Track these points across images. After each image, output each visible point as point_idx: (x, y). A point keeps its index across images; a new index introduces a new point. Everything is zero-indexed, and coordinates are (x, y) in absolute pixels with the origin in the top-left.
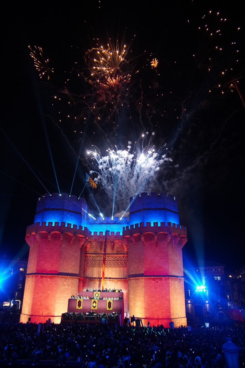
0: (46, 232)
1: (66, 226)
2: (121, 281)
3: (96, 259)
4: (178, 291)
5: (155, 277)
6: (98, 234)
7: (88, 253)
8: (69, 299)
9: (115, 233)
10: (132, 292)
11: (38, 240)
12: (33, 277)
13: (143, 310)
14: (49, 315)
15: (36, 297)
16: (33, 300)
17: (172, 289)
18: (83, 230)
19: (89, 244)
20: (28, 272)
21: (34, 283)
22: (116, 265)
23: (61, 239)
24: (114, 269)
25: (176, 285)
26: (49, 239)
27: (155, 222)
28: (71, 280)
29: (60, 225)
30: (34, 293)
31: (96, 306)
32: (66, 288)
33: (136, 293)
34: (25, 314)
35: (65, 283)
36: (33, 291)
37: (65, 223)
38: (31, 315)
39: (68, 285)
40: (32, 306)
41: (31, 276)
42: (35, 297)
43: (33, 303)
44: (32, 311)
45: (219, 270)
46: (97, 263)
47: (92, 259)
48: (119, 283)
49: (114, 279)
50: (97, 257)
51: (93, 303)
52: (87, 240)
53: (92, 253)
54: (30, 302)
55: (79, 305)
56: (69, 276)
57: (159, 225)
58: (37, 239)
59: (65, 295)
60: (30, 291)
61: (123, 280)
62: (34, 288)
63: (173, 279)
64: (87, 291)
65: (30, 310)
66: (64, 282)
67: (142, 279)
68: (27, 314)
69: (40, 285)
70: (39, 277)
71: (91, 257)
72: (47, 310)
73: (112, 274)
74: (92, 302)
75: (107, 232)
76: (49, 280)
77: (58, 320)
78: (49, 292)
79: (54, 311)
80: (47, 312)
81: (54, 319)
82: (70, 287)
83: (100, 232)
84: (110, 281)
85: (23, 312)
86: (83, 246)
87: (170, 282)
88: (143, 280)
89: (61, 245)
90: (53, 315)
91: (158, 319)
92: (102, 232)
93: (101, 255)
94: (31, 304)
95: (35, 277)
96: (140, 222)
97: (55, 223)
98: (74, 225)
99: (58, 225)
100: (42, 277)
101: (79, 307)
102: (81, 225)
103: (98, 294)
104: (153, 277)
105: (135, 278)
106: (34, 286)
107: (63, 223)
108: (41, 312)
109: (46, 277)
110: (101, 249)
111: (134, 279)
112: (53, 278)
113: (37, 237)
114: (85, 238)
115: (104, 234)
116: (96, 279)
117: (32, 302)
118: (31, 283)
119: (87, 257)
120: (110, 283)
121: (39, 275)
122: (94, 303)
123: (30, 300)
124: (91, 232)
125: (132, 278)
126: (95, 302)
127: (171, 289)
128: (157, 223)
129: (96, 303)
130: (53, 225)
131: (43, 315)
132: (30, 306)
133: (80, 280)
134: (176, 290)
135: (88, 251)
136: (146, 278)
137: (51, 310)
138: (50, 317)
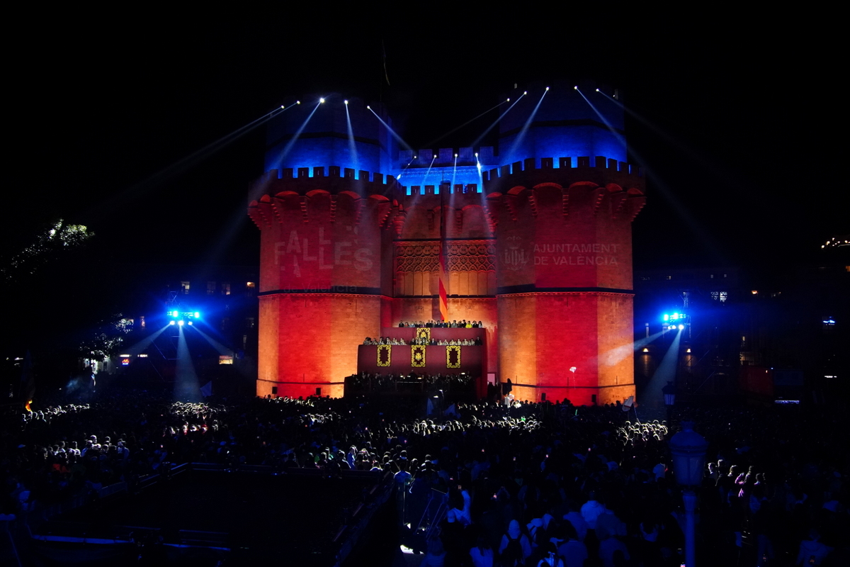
0: (296, 193)
1: (342, 175)
2: (482, 302)
3: (419, 253)
4: (618, 325)
5: (561, 293)
6: (423, 192)
7: (399, 238)
8: (360, 346)
9: (464, 187)
10: (506, 328)
11: (277, 213)
12: (274, 299)
13: (532, 368)
14: (319, 381)
15: (285, 343)
16: (280, 351)
17: (602, 319)
18: (385, 182)
19: (402, 217)
20: (263, 289)
21: (277, 313)
22: (468, 265)
23: (333, 208)
24: (464, 274)
25: (614, 311)
26: (304, 208)
27: (564, 156)
28: (362, 302)
29: (326, 174)
30: (280, 334)
31: (421, 360)
32: (352, 322)
33: (516, 331)
35: (349, 310)
36: (278, 332)
37: (338, 169)
38: (277, 381)
39: (356, 315)
40: (279, 363)
41: (270, 297)
42: (282, 343)
43: (279, 357)
44: (279, 374)
45: (725, 276)
46: (423, 262)
47: (410, 253)
48: (476, 307)
49: (464, 299)
50: (423, 248)
51: (415, 354)
52: (396, 207)
53: (409, 238)
54: (273, 354)
55: (384, 359)
56: (356, 295)
57: (574, 165)
58: (275, 210)
59: (352, 338)
60: (270, 331)
61: (485, 299)
62: (280, 324)
63: (607, 297)
64: (402, 326)
65: (276, 372)
66: (347, 307)
67: (531, 297)
68: (269, 379)
69: (292, 316)
70: (287, 298)
71: (408, 248)
72: (314, 370)
73: (459, 286)
74: (413, 352)
75: (445, 186)
76: (311, 304)
77: (339, 390)
78: (314, 331)
79: (329, 372)
80: (314, 375)
81: (329, 391)
82: (362, 320)
83: (427, 187)
84: (454, 302)
85: (261, 375)
86: (386, 222)
87: (599, 303)
88: (533, 300)
89: (332, 222)
90: (326, 380)
91: (568, 387)
92: (432, 188)
93: (432, 242)
94: (277, 358)
95: (278, 299)
96: (526, 157)
97: (316, 170)
98: (361, 173)
99: (323, 173)
100: (294, 299)
101: (384, 362)
102: (379, 171)
103: (427, 333)
104: (556, 293)
105: (513, 295)
106: (278, 319)
107: (335, 170)
108: (300, 375)
109: (304, 298)
110: (431, 228)
111: (511, 298)
112: (322, 300)
113: (273, 206)
114: (391, 201)
115: (437, 192)
116: (422, 299)
117: (277, 354)
118: (271, 313)
119: (399, 247)
120: (456, 308)
121: (289, 295)
122: (418, 354)
123: (274, 351)
124: (405, 189)
125: (507, 295)
126: (418, 350)
127: (600, 321)
128: (569, 160)
129: (421, 352)
130: (311, 175)
131: (305, 381)
132: (275, 364)
133: (383, 303)
134: (612, 323)
135: (400, 233)
136: (541, 293)
137: (321, 370)
138: (318, 386)
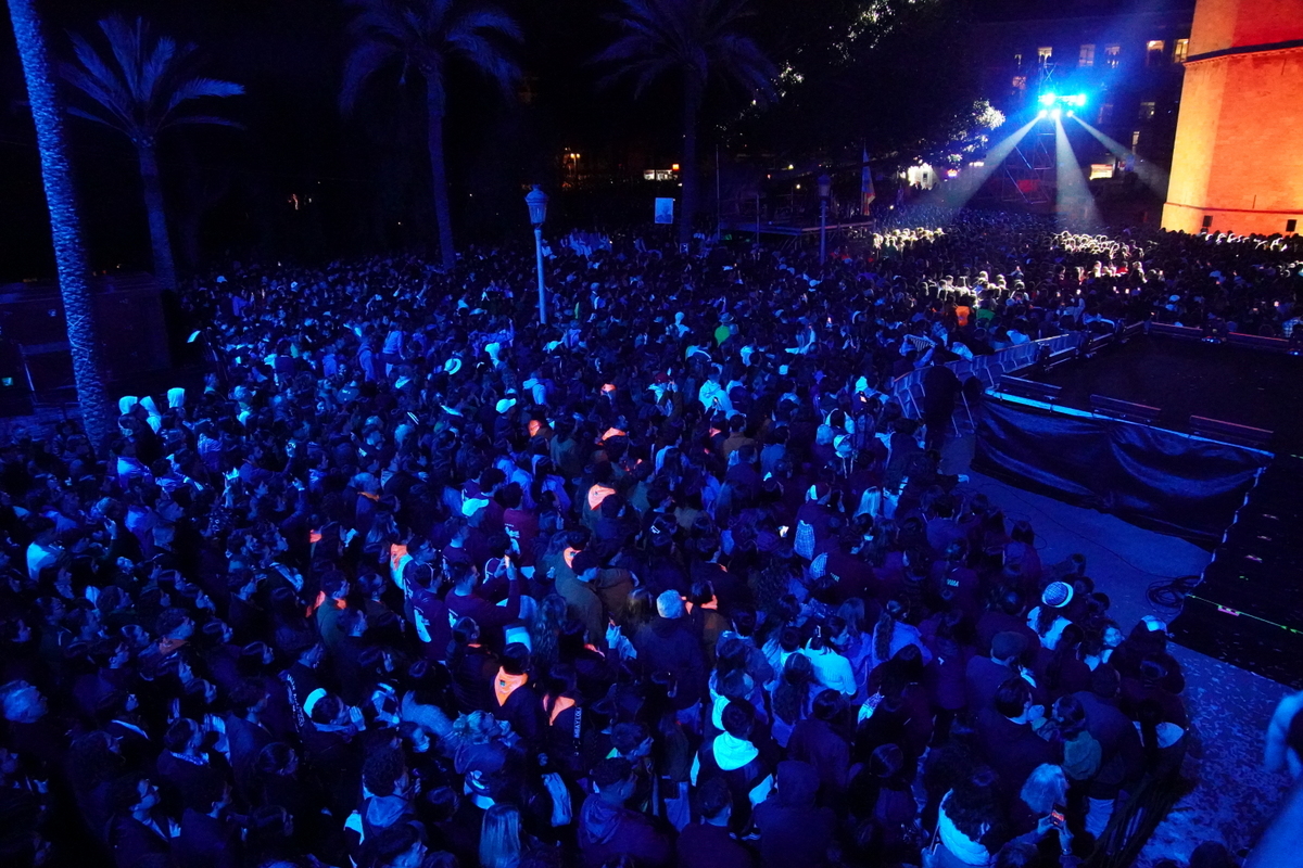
12: (1216, 65)
14: (1283, 207)
15: (1227, 142)
16: (1216, 156)
20: (1195, 50)
21: (1220, 90)
30: (1220, 127)
34: (1182, 203)
36: (1217, 123)
38: (1204, 206)
41: (1209, 62)
42: (1222, 142)
43: (1213, 166)
44: (1208, 196)
54: (1201, 162)
62: (1223, 110)
65: (1203, 191)
68: (1190, 202)
69: (1249, 94)
70: (1246, 62)
72: (1275, 188)
76: (1295, 68)
78: (1289, 120)
80: (1275, 199)
85: (1172, 195)
94: (1207, 168)
95: (1225, 66)
100: (1258, 63)
106: (1220, 102)
108: (1250, 196)
109: (1280, 58)
117: (1210, 162)
118: (1208, 90)
121: (1249, 56)
123: (1204, 156)
131: (1256, 209)
137: (1291, 189)
138: (1292, 217)
